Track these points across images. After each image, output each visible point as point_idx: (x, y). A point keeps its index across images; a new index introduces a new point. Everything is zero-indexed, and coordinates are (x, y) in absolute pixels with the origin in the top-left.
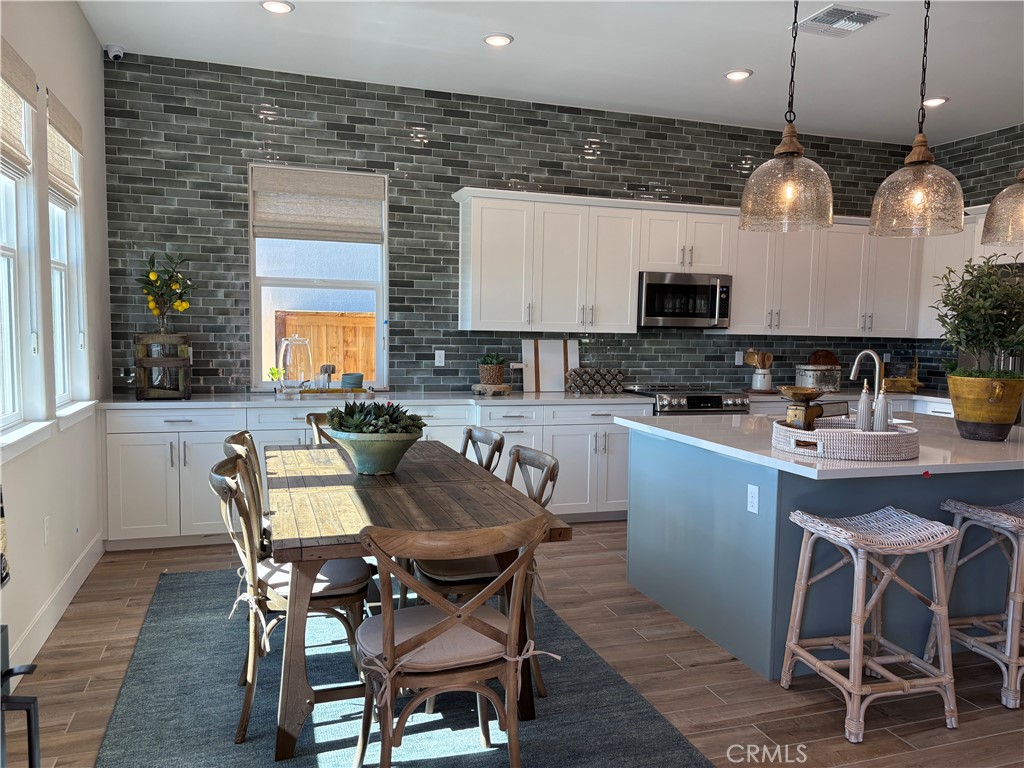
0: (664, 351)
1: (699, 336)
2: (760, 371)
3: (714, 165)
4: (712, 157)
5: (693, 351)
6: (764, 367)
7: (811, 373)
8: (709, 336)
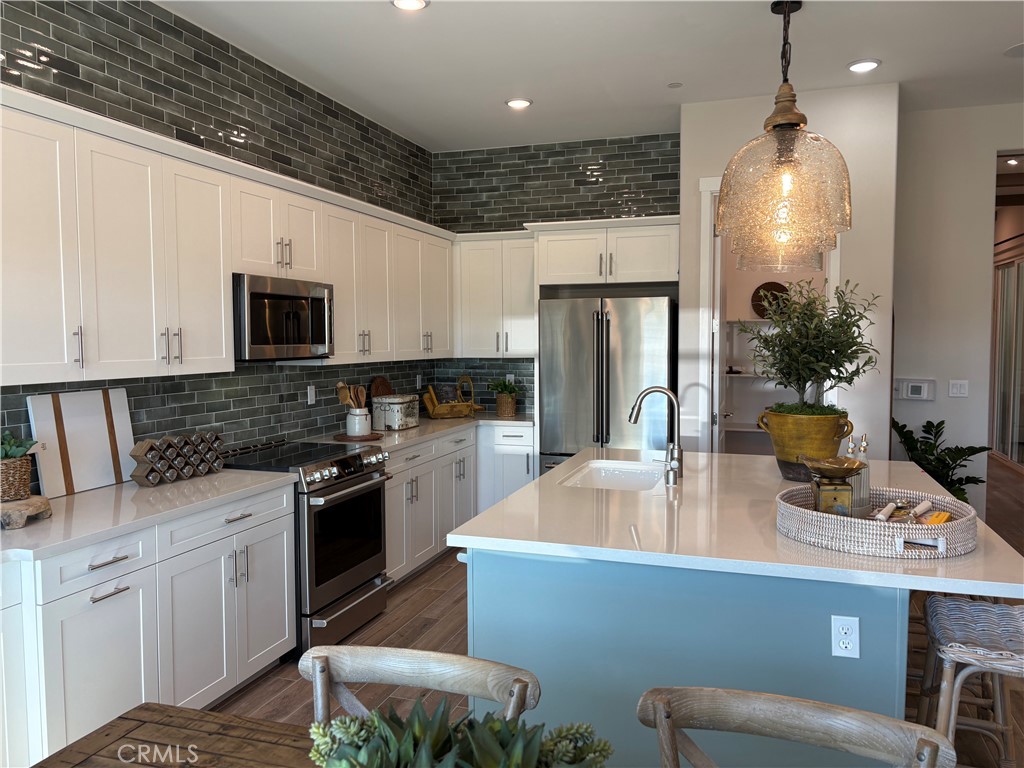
0: (236, 394)
1: (271, 369)
2: (358, 411)
3: (274, 126)
4: (271, 114)
5: (267, 390)
6: (359, 407)
7: (397, 407)
8: (281, 368)
